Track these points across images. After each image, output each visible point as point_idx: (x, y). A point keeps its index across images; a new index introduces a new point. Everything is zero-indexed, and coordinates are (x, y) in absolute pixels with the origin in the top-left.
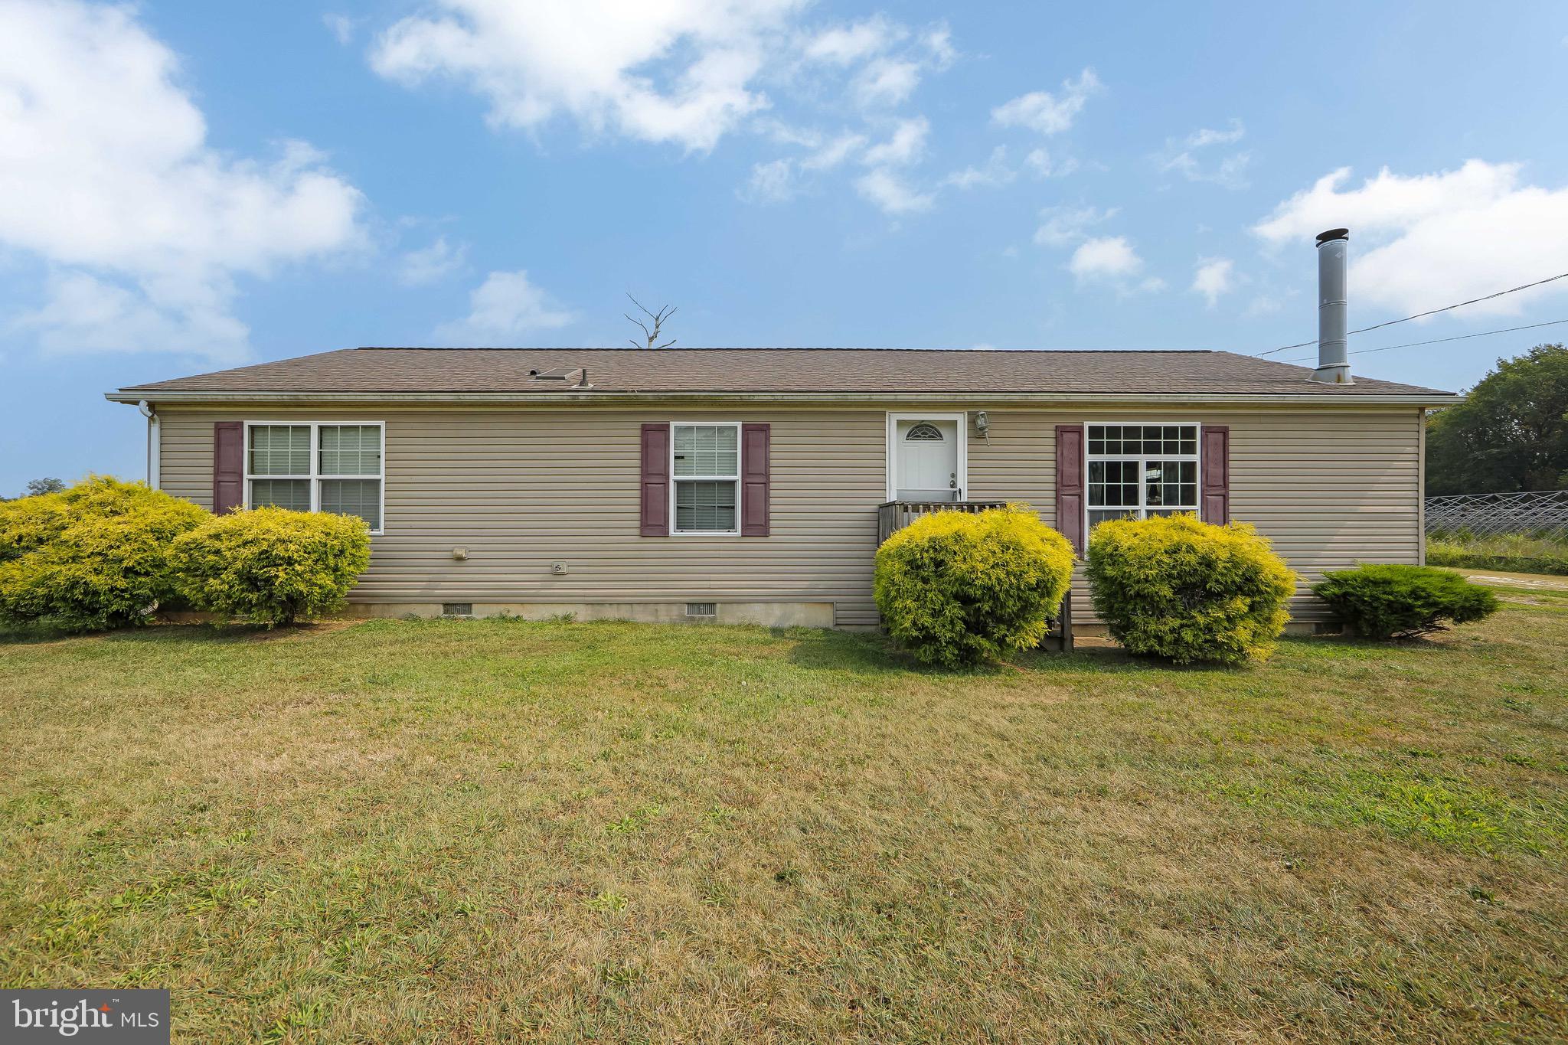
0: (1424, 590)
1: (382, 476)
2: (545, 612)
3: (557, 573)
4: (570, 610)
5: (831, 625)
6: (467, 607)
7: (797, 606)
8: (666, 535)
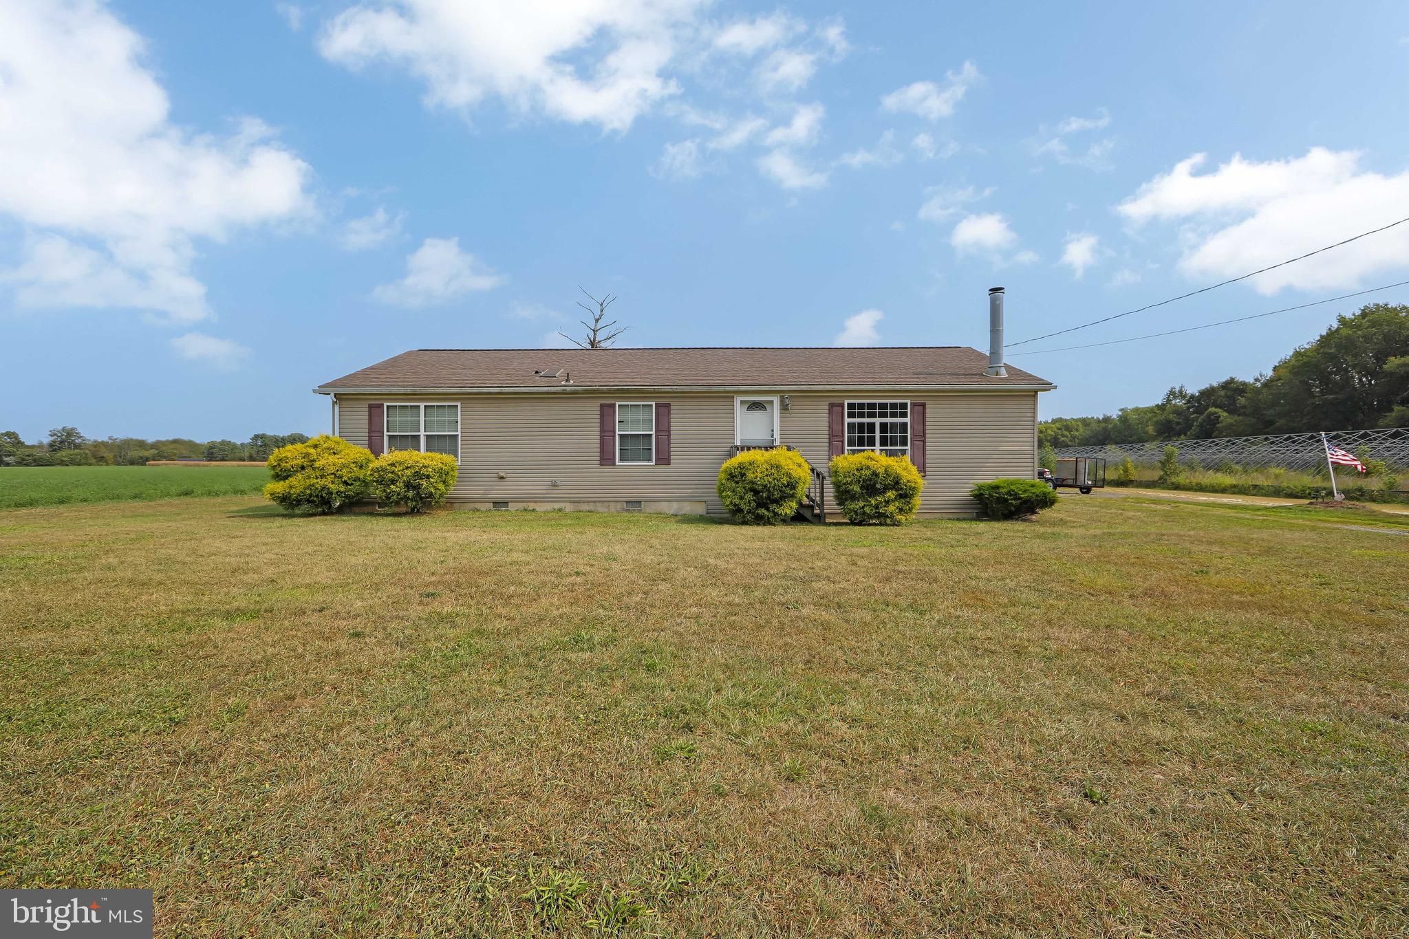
0: (1013, 491)
1: (459, 433)
2: (549, 507)
3: (555, 485)
4: (561, 505)
5: (704, 514)
6: (506, 504)
7: (686, 503)
8: (614, 464)
